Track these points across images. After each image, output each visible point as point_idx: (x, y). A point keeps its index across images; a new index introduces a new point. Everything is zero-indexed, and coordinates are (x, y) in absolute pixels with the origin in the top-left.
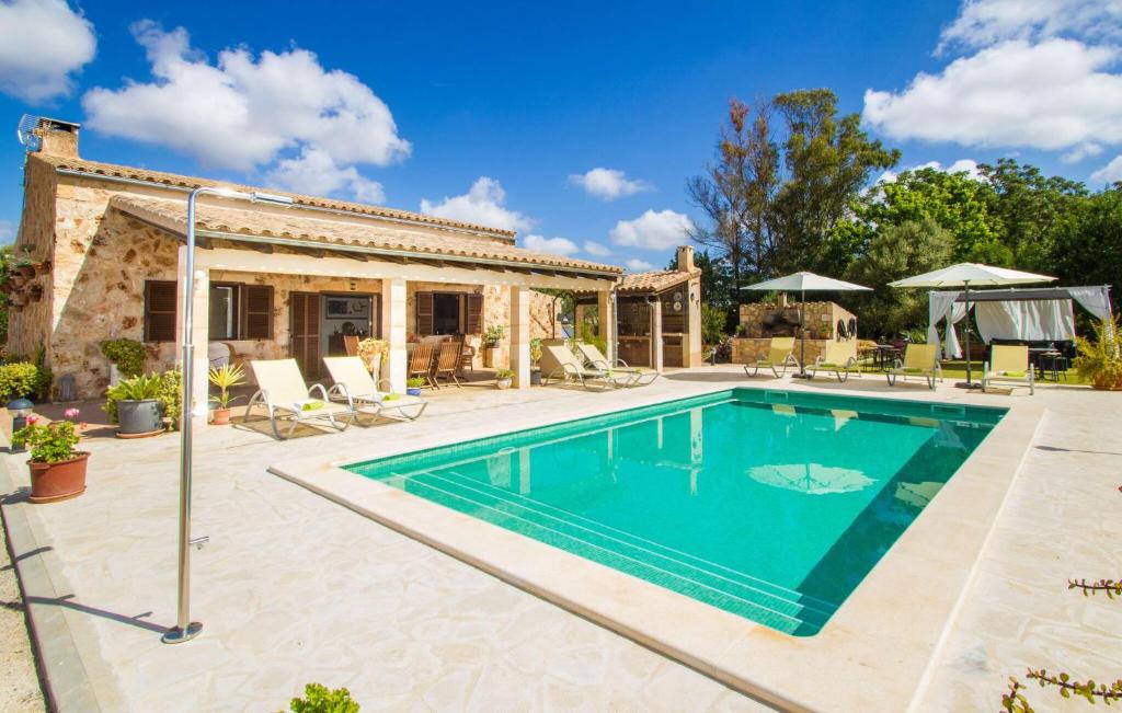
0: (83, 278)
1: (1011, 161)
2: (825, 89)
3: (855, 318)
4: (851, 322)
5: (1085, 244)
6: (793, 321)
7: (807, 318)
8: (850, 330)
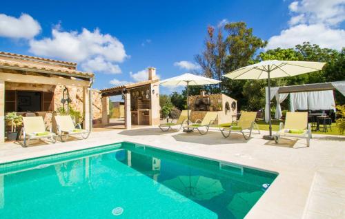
1: (308, 43)
2: (242, 22)
3: (236, 101)
4: (234, 103)
5: (338, 69)
6: (206, 103)
7: (212, 101)
8: (232, 107)
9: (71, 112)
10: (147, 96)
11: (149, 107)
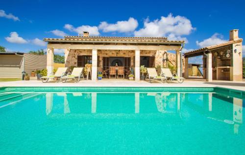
0: (69, 56)
9: (169, 67)
10: (228, 56)
11: (231, 65)
